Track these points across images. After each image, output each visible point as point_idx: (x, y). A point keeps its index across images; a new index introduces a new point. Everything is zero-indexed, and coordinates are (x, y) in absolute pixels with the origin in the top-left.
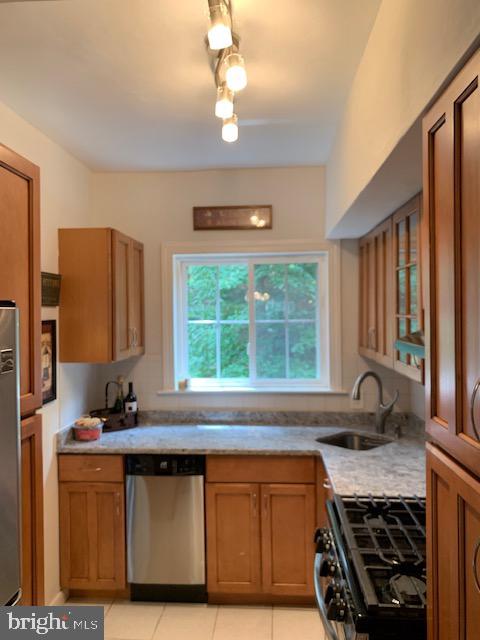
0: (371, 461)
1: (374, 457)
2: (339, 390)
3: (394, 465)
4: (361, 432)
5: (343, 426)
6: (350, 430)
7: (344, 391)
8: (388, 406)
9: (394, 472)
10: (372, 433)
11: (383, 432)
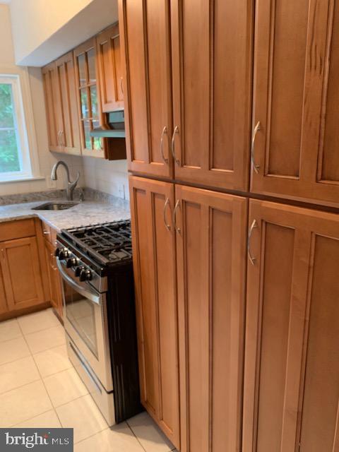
0: (72, 213)
1: (73, 211)
2: (39, 177)
3: (87, 213)
4: (58, 202)
5: (45, 200)
6: (50, 202)
7: (43, 177)
8: (74, 183)
9: (89, 216)
10: (65, 201)
11: (72, 199)
